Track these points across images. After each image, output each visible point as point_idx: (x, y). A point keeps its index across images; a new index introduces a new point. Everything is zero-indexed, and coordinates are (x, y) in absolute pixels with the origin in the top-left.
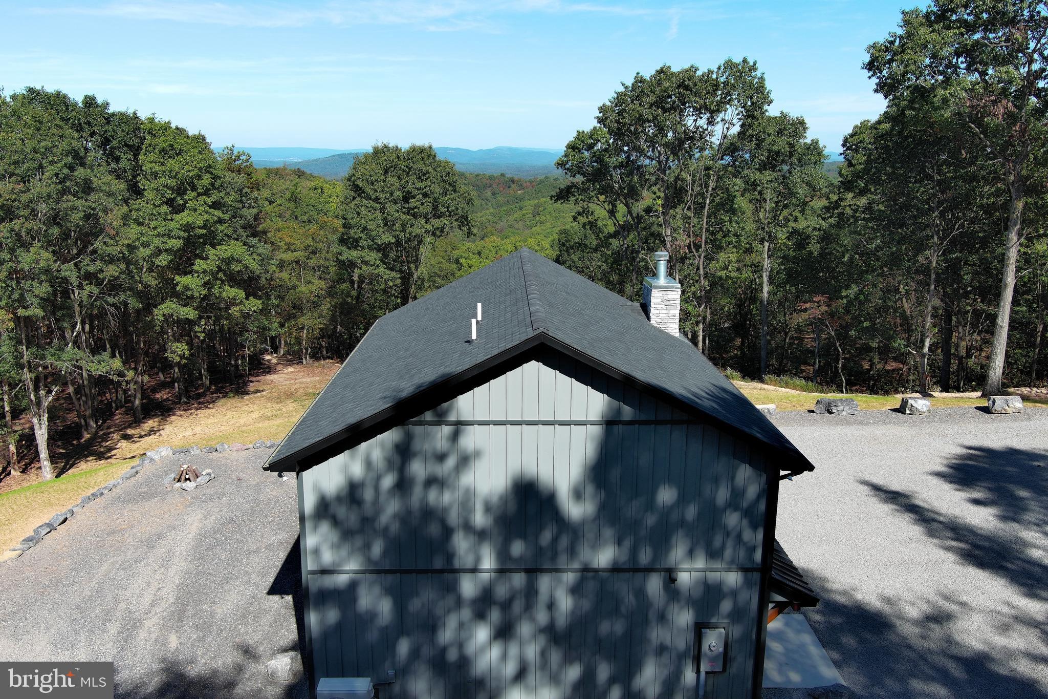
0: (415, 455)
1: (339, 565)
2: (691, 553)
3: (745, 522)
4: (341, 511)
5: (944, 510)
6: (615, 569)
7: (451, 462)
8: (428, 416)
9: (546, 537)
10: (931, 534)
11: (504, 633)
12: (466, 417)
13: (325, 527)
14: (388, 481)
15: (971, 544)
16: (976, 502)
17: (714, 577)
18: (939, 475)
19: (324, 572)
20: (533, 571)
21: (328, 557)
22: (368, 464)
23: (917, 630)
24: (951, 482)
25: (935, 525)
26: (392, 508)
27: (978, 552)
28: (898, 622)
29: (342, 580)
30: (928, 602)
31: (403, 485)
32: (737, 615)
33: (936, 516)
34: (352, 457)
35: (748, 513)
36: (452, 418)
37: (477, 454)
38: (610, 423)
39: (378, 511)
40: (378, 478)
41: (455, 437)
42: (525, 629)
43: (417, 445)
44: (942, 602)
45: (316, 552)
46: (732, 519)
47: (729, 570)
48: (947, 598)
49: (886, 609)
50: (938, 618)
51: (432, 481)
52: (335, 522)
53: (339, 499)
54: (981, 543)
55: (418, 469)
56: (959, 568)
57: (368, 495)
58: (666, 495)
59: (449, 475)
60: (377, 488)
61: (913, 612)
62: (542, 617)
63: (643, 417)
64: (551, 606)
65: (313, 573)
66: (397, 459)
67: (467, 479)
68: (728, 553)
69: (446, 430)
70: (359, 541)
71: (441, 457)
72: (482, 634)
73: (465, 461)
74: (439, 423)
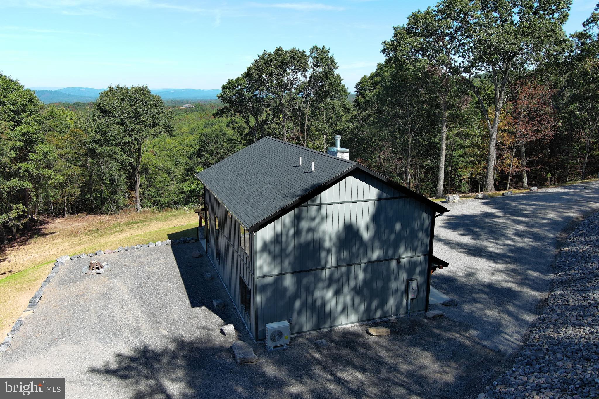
0: (303, 219)
1: (270, 272)
2: (406, 250)
3: (424, 235)
4: (272, 248)
5: (451, 239)
6: (379, 260)
7: (317, 220)
8: (309, 202)
9: (355, 248)
10: (452, 248)
11: (338, 292)
12: (324, 202)
13: (265, 255)
14: (292, 232)
15: (467, 249)
16: (462, 235)
17: (413, 259)
18: (442, 227)
19: (264, 276)
20: (349, 265)
21: (265, 269)
22: (284, 225)
23: (465, 279)
24: (449, 229)
25: (451, 245)
26: (293, 244)
27: (471, 252)
28: (458, 278)
29: (271, 279)
30: (463, 270)
31: (298, 233)
32: (421, 274)
33: (450, 242)
34: (277, 223)
35: (426, 231)
36: (318, 202)
37: (327, 216)
38: (380, 199)
39: (288, 245)
40: (288, 231)
41: (319, 209)
42: (346, 290)
43: (304, 214)
44: (468, 269)
45: (261, 267)
46: (421, 234)
47: (418, 256)
48: (469, 268)
49: (451, 274)
50: (469, 275)
51: (309, 230)
52: (269, 253)
53: (272, 242)
54: (470, 248)
55: (304, 225)
56: (467, 258)
57: (284, 239)
58: (398, 227)
59: (316, 226)
60: (287, 235)
61: (461, 274)
62: (352, 283)
63: (389, 196)
64: (356, 278)
65: (259, 277)
66: (296, 221)
67: (323, 227)
68: (419, 249)
69: (316, 207)
70: (279, 260)
71: (313, 219)
72: (329, 294)
73: (323, 219)
74: (313, 205)
